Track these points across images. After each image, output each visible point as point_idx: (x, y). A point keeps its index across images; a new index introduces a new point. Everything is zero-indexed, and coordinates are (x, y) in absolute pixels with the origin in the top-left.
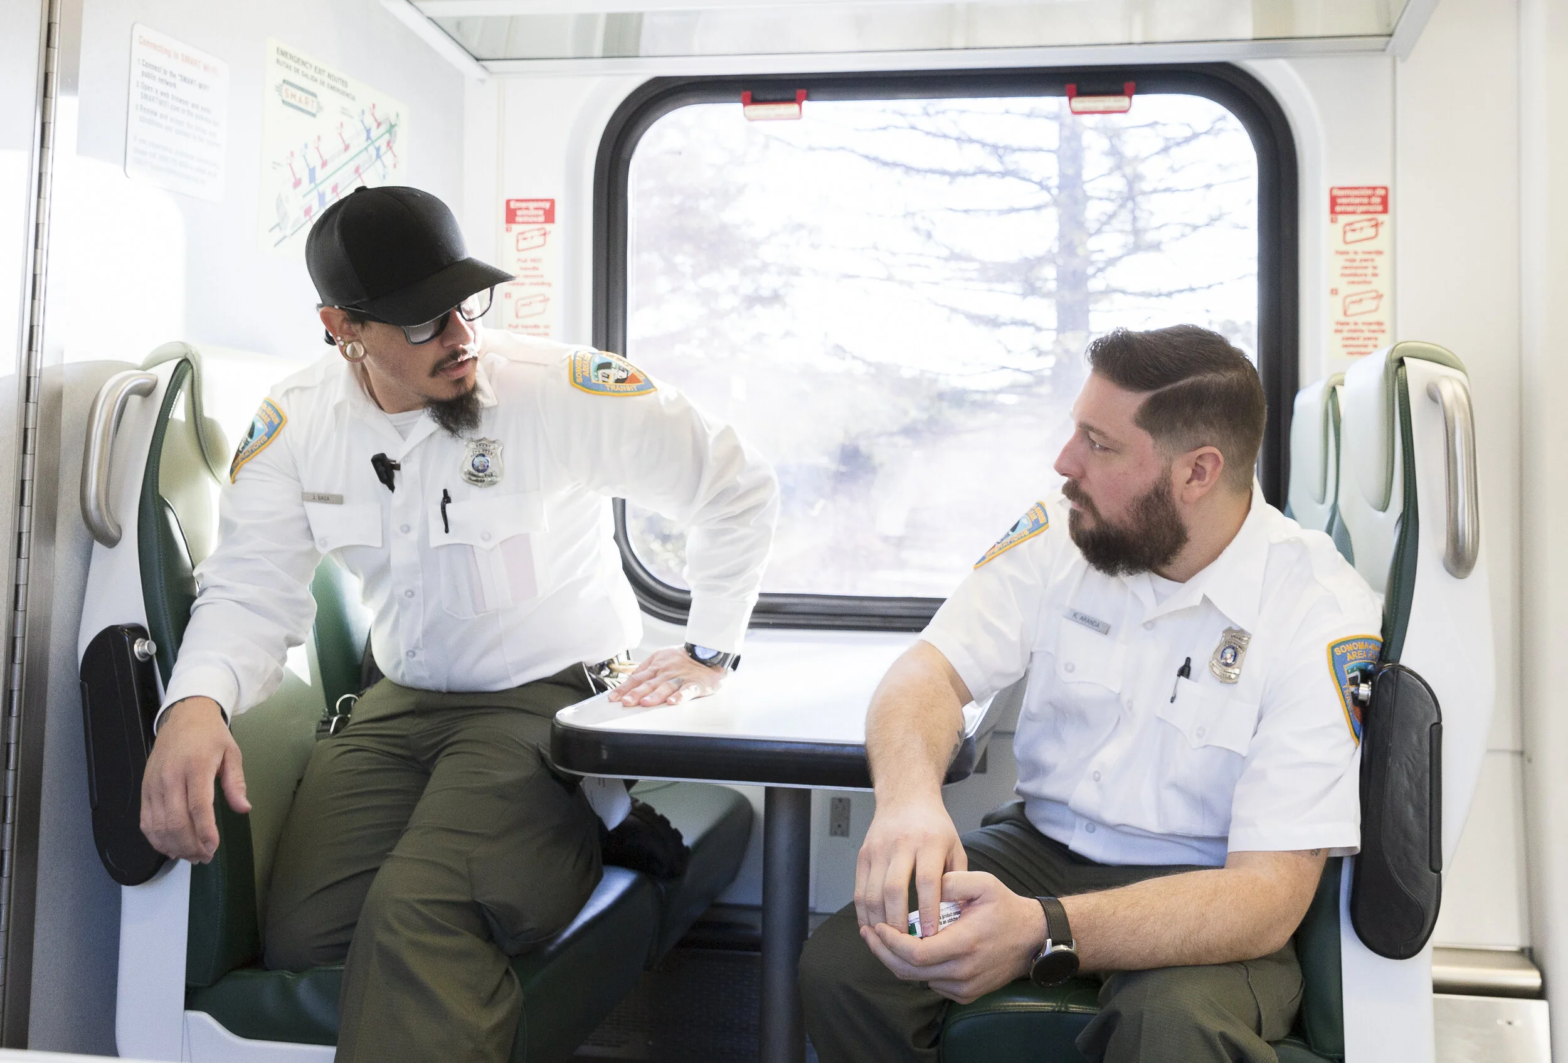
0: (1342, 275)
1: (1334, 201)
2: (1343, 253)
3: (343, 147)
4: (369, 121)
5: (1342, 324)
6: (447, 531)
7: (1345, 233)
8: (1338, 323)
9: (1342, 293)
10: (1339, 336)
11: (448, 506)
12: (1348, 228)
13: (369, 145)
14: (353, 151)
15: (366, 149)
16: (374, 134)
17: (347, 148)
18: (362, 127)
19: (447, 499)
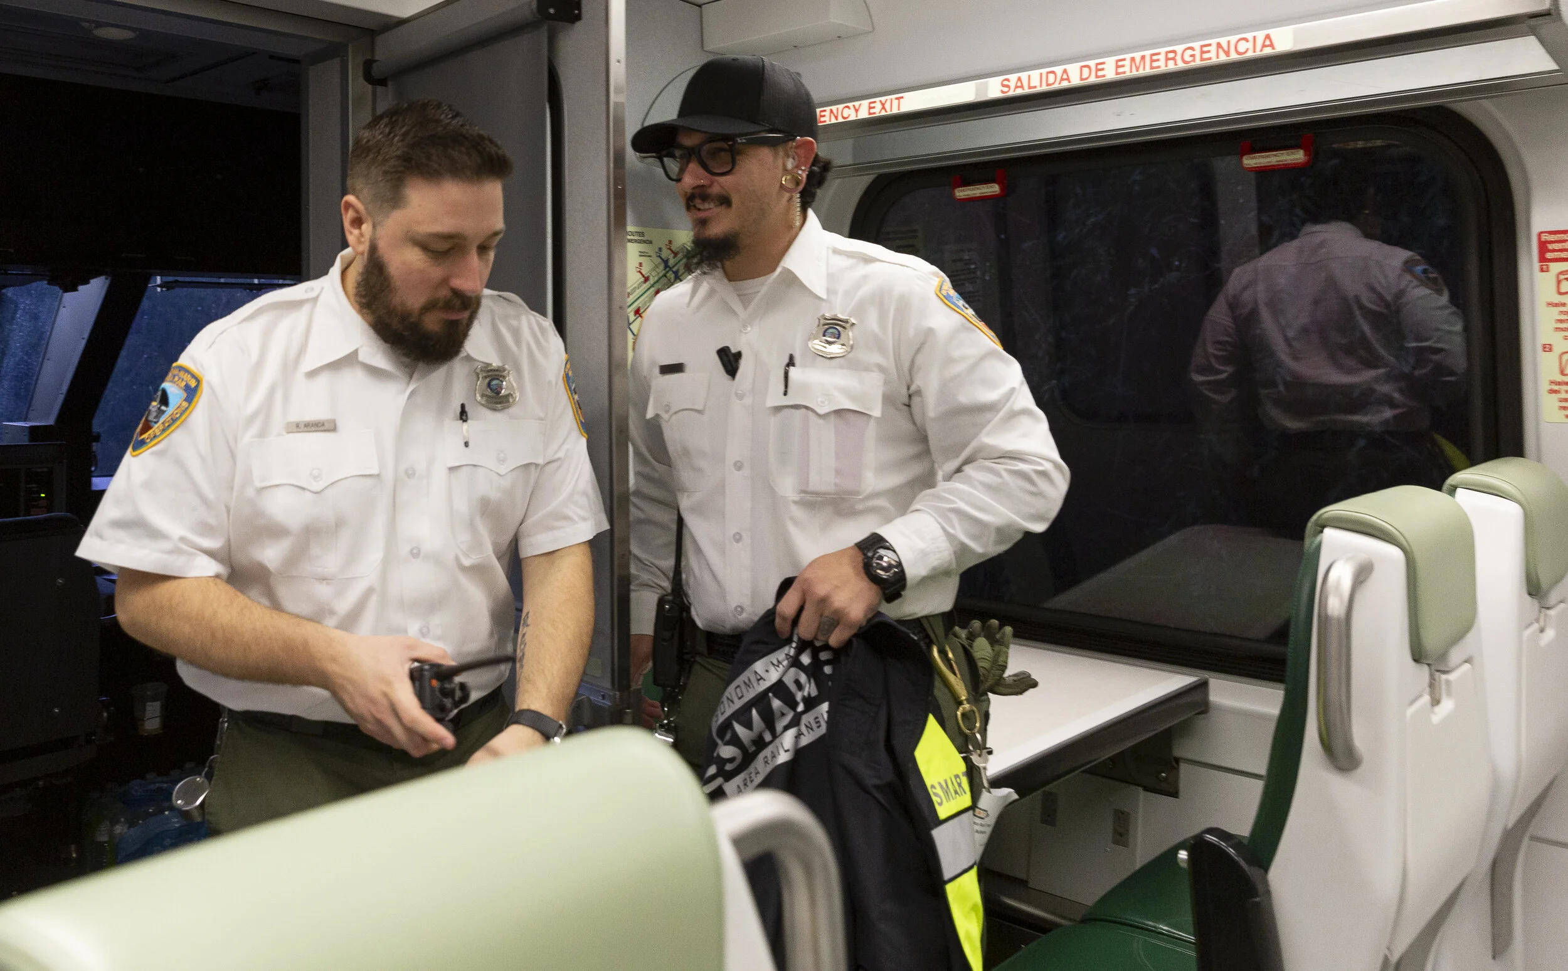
0: (1557, 329)
1: (1543, 247)
2: (1556, 305)
3: (643, 279)
4: (666, 253)
5: (1559, 384)
6: (785, 394)
7: (1559, 282)
8: (1552, 382)
9: (1557, 350)
10: (1555, 396)
11: (792, 369)
12: (1562, 277)
13: (667, 272)
14: (652, 281)
15: (665, 275)
16: (671, 262)
17: (646, 279)
18: (660, 260)
19: (791, 363)
